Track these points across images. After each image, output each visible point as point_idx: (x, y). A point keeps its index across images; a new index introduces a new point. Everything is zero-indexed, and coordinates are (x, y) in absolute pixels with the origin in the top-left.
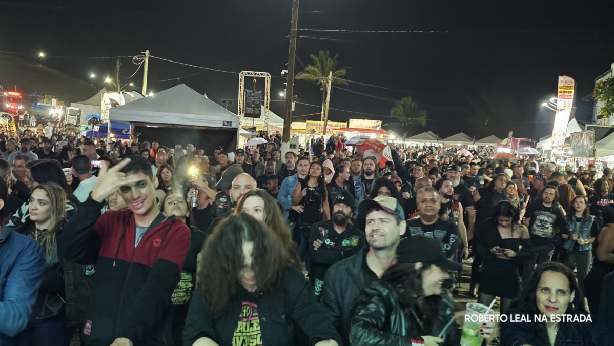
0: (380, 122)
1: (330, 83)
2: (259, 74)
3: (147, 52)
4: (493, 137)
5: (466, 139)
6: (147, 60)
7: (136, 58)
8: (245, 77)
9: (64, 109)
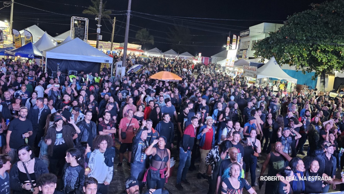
0: (141, 46)
1: (114, 23)
2: (82, 19)
5: (174, 53)
6: (12, 4)
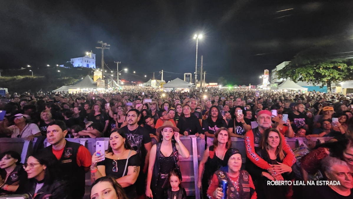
0: (217, 83)
2: (189, 74)
3: (162, 70)
4: (244, 85)
6: (162, 73)
7: (160, 72)
8: (186, 75)
9: (143, 85)
